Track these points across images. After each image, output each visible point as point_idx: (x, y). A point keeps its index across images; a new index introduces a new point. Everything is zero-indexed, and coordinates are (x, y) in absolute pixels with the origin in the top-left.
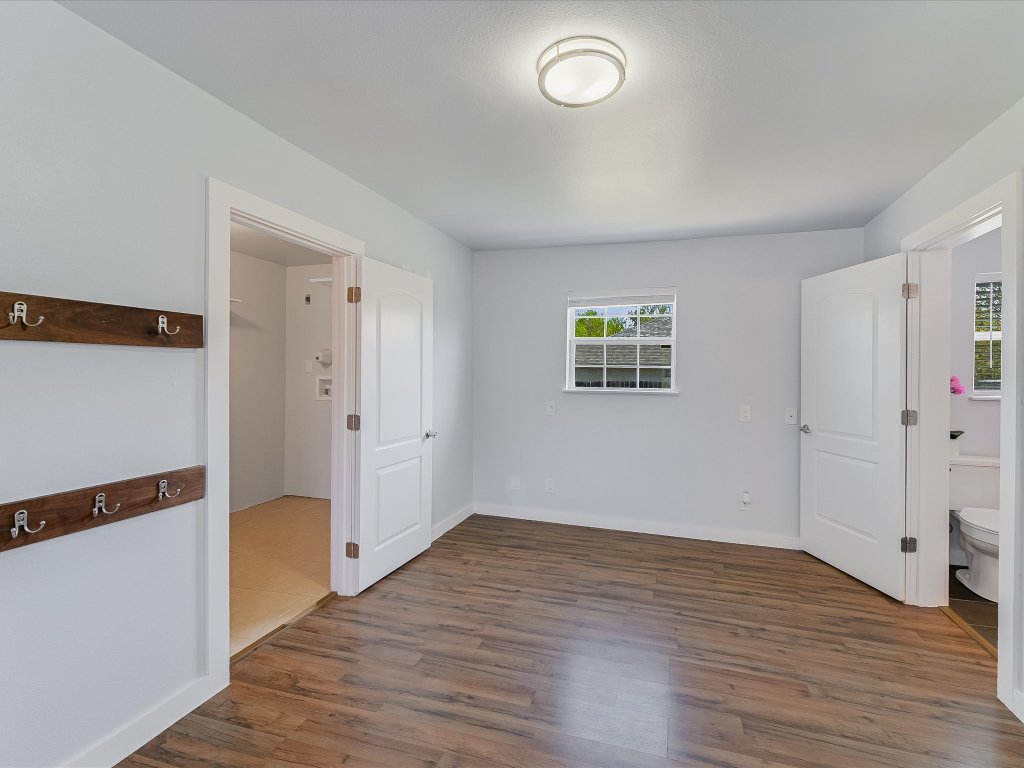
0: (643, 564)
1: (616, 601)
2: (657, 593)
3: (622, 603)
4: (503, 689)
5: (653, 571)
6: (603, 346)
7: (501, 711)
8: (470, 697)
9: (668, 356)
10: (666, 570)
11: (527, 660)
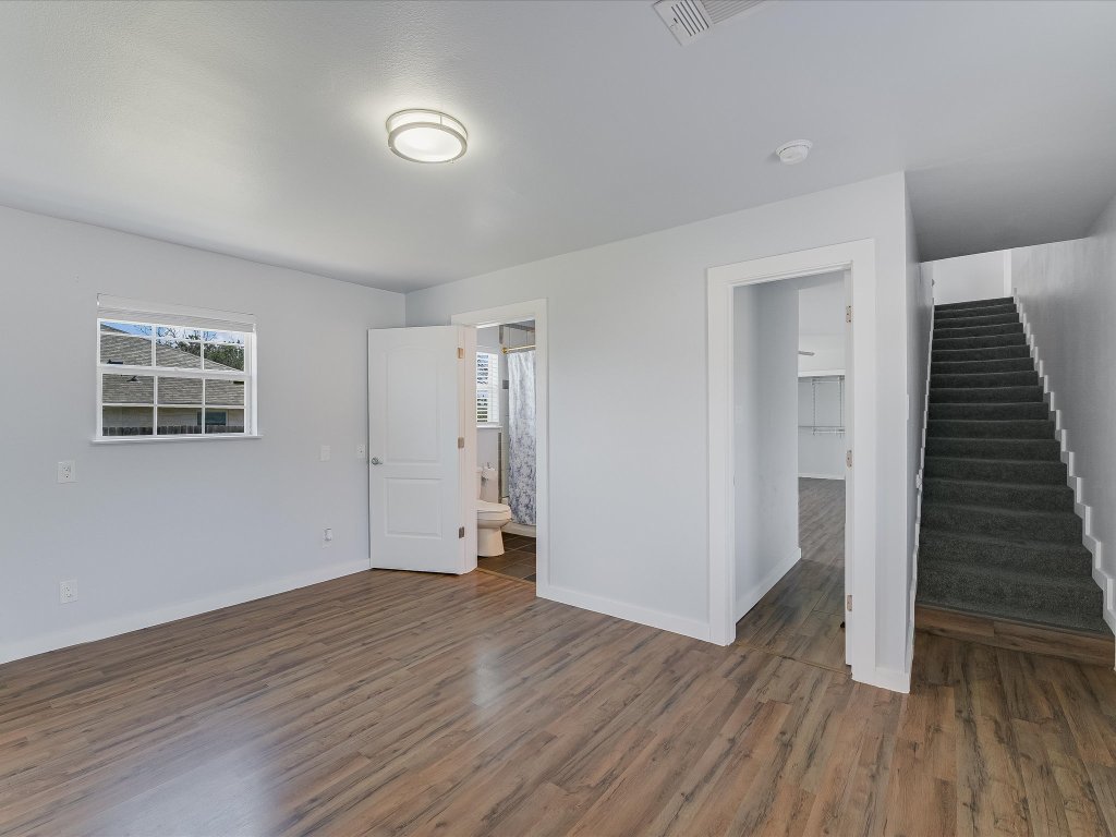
0: (272, 630)
1: (303, 665)
2: (325, 641)
3: (307, 664)
4: (329, 774)
5: (295, 629)
6: (152, 379)
7: (357, 782)
8: (313, 800)
9: (240, 395)
10: (301, 624)
11: (310, 746)
